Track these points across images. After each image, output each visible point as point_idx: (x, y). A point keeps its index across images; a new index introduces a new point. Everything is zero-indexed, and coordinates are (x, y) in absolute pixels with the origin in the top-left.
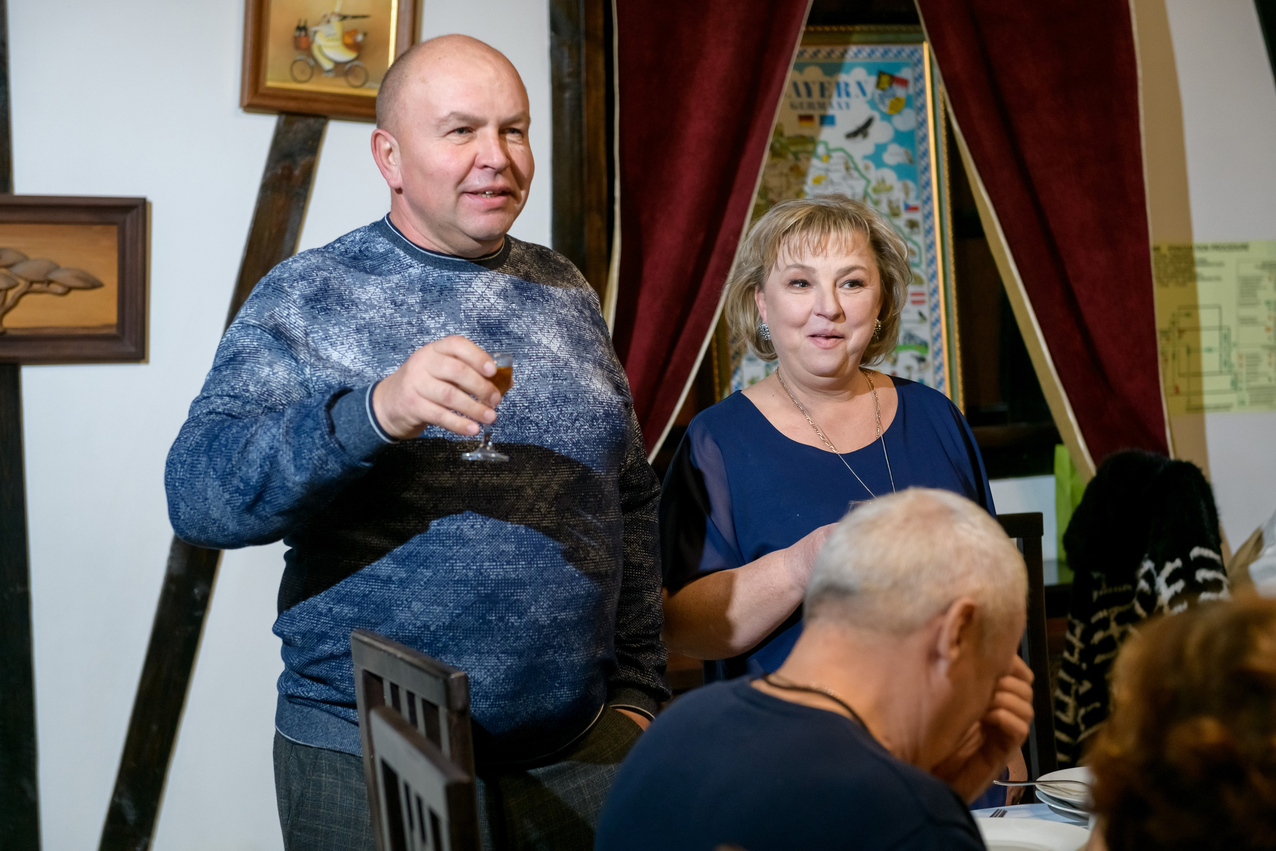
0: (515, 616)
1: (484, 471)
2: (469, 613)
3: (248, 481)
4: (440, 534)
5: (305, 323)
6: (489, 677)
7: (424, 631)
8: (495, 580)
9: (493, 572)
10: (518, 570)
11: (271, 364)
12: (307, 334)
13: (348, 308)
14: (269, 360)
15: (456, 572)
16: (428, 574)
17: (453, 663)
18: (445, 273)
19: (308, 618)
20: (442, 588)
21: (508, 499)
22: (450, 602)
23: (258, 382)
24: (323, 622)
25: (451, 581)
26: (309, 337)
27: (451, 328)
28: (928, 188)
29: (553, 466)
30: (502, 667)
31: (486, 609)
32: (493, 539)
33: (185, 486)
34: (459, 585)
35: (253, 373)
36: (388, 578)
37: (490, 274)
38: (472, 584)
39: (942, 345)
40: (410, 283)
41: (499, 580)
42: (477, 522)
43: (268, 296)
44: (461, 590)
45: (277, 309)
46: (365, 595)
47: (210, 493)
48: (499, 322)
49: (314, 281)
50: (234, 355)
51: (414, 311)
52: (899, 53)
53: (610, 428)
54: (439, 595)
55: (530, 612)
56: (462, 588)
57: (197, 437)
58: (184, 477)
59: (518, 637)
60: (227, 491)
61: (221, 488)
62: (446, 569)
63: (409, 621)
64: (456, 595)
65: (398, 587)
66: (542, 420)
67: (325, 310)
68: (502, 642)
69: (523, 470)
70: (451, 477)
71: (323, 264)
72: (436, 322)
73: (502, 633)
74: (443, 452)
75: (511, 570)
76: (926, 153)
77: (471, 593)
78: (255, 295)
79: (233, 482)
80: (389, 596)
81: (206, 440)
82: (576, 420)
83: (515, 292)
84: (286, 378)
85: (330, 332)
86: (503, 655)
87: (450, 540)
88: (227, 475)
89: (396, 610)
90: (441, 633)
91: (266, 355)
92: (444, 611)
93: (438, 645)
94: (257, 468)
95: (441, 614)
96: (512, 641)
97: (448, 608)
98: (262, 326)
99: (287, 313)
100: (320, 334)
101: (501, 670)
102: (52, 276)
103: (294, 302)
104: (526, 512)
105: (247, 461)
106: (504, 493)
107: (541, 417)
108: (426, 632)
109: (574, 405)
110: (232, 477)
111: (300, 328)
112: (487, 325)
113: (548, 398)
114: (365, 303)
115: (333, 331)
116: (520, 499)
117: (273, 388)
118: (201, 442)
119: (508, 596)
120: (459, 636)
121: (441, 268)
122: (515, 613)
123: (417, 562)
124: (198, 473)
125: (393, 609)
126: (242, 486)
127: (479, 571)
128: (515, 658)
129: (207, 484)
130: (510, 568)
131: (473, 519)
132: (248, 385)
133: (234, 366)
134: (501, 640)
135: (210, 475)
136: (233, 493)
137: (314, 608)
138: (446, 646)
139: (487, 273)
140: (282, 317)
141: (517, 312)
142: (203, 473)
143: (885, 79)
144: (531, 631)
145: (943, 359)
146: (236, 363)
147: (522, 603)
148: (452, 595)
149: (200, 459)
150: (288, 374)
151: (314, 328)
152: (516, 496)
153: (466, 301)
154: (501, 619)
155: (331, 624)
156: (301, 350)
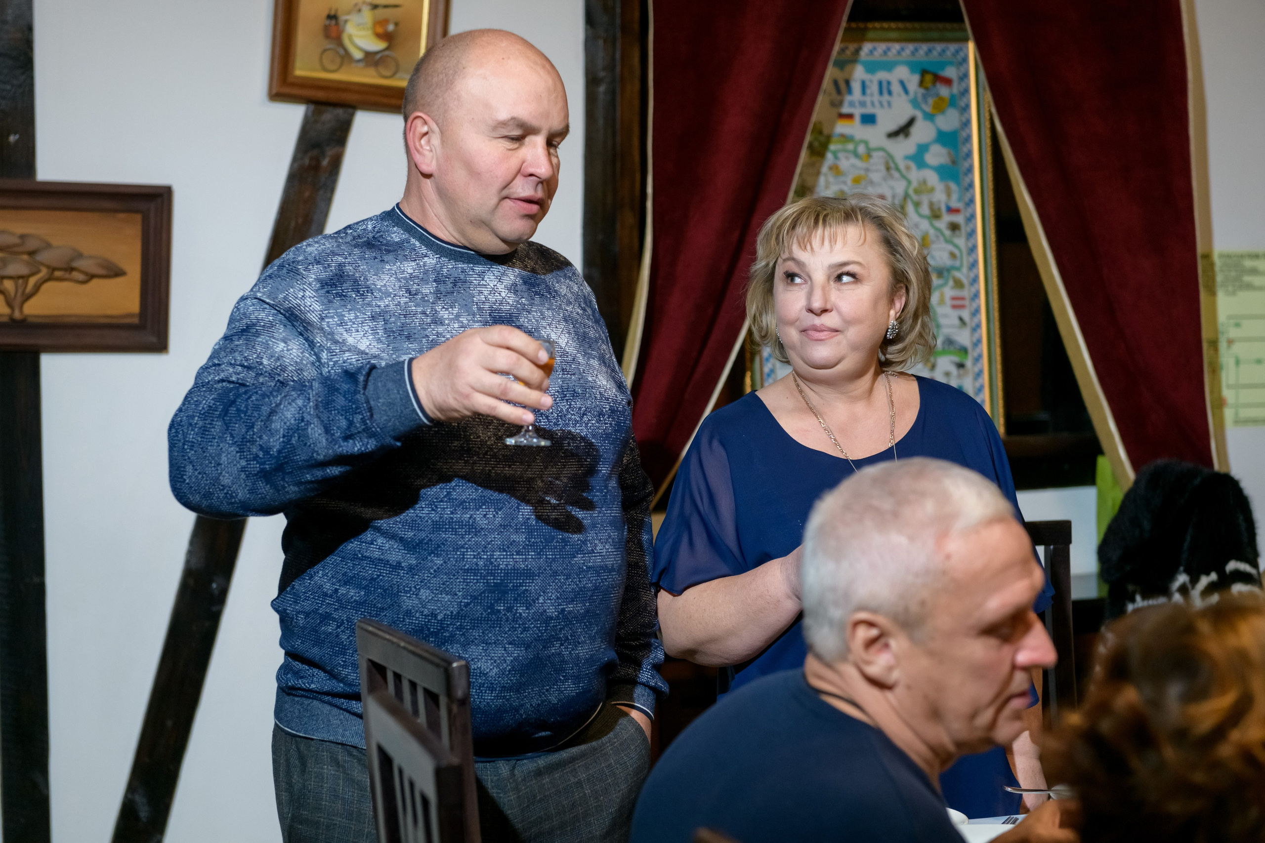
0: (523, 606)
1: (496, 461)
2: (478, 602)
3: (269, 450)
4: (453, 522)
5: (321, 307)
6: (495, 668)
7: (432, 619)
8: (505, 570)
9: (503, 562)
10: (529, 561)
11: (286, 340)
12: (322, 319)
13: (362, 295)
14: (284, 336)
15: (467, 561)
16: (438, 562)
17: (459, 653)
18: (460, 265)
19: (313, 598)
20: (452, 577)
21: (520, 490)
22: (459, 591)
23: (272, 356)
24: (328, 603)
25: (461, 569)
26: (324, 322)
27: (464, 320)
28: (971, 191)
29: (562, 459)
30: (508, 658)
31: (494, 599)
32: (504, 529)
33: (195, 449)
34: (469, 574)
35: (267, 347)
36: (397, 563)
37: (502, 268)
38: (481, 573)
39: (982, 351)
40: (425, 273)
41: (508, 570)
42: (489, 511)
43: (283, 278)
44: (470, 579)
45: (292, 290)
46: (373, 579)
47: (224, 459)
48: (510, 315)
49: (329, 266)
50: (247, 327)
51: (428, 301)
52: (944, 51)
53: (615, 424)
54: (448, 583)
55: (538, 603)
56: (472, 577)
57: (209, 401)
58: (194, 440)
59: (525, 628)
60: (244, 458)
61: (239, 454)
62: (457, 558)
63: (417, 609)
64: (465, 584)
65: (407, 574)
66: (552, 413)
67: (340, 296)
68: (510, 632)
69: (534, 462)
70: (465, 466)
71: (338, 249)
72: (449, 313)
73: (510, 624)
74: (458, 440)
75: (521, 560)
76: (969, 154)
77: (480, 583)
78: (269, 276)
79: (251, 450)
80: (398, 582)
81: (220, 405)
82: (584, 414)
83: (524, 287)
84: (299, 356)
85: (346, 318)
86: (510, 646)
87: (462, 528)
88: (247, 442)
89: (403, 596)
90: (449, 623)
91: (281, 331)
92: (453, 600)
93: (445, 634)
94: (280, 438)
95: (449, 603)
96: (520, 632)
97: (456, 597)
98: (277, 306)
99: (302, 294)
100: (335, 320)
101: (507, 661)
102: (75, 264)
103: (310, 284)
104: (537, 503)
105: (270, 430)
106: (516, 484)
107: (551, 410)
108: (433, 621)
109: (583, 400)
110: (252, 445)
111: (315, 312)
112: (499, 318)
113: (558, 392)
114: (380, 290)
115: (349, 316)
116: (531, 491)
117: (287, 363)
118: (214, 406)
119: (517, 586)
120: (467, 626)
121: (456, 260)
122: (523, 603)
123: (428, 550)
124: (211, 437)
125: (401, 596)
126: (261, 454)
127: (489, 560)
128: (522, 649)
129: (221, 449)
130: (519, 558)
131: (486, 508)
132: (262, 358)
133: (248, 337)
134: (509, 631)
135: (226, 440)
136: (250, 461)
137: (319, 588)
138: (452, 636)
139: (499, 267)
140: (296, 298)
141: (526, 307)
142: (217, 437)
143: (929, 78)
144: (539, 622)
145: (983, 365)
146: (250, 334)
147: (530, 593)
148: (462, 584)
149: (215, 423)
150: (302, 353)
151: (329, 313)
152: (527, 487)
153: (479, 293)
154: (509, 609)
155: (335, 605)
156: (317, 333)
